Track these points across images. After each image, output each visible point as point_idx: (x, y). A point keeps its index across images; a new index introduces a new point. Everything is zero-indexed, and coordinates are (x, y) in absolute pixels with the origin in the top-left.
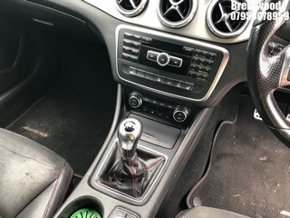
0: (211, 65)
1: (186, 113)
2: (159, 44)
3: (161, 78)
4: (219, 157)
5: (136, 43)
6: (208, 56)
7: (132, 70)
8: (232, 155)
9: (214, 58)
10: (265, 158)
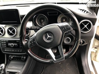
2: (10, 42)
5: (5, 43)
7: (5, 50)
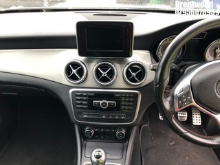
0: (132, 101)
1: (124, 132)
3: (105, 116)
4: (146, 151)
5: (85, 98)
6: (129, 97)
7: (85, 114)
8: (154, 147)
9: (133, 97)
10: (173, 143)
